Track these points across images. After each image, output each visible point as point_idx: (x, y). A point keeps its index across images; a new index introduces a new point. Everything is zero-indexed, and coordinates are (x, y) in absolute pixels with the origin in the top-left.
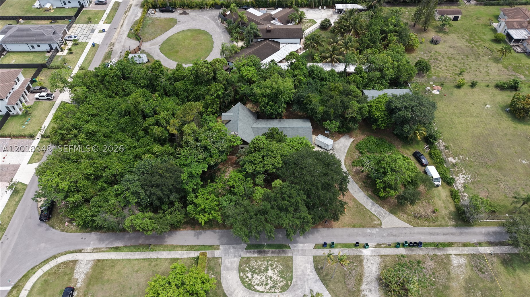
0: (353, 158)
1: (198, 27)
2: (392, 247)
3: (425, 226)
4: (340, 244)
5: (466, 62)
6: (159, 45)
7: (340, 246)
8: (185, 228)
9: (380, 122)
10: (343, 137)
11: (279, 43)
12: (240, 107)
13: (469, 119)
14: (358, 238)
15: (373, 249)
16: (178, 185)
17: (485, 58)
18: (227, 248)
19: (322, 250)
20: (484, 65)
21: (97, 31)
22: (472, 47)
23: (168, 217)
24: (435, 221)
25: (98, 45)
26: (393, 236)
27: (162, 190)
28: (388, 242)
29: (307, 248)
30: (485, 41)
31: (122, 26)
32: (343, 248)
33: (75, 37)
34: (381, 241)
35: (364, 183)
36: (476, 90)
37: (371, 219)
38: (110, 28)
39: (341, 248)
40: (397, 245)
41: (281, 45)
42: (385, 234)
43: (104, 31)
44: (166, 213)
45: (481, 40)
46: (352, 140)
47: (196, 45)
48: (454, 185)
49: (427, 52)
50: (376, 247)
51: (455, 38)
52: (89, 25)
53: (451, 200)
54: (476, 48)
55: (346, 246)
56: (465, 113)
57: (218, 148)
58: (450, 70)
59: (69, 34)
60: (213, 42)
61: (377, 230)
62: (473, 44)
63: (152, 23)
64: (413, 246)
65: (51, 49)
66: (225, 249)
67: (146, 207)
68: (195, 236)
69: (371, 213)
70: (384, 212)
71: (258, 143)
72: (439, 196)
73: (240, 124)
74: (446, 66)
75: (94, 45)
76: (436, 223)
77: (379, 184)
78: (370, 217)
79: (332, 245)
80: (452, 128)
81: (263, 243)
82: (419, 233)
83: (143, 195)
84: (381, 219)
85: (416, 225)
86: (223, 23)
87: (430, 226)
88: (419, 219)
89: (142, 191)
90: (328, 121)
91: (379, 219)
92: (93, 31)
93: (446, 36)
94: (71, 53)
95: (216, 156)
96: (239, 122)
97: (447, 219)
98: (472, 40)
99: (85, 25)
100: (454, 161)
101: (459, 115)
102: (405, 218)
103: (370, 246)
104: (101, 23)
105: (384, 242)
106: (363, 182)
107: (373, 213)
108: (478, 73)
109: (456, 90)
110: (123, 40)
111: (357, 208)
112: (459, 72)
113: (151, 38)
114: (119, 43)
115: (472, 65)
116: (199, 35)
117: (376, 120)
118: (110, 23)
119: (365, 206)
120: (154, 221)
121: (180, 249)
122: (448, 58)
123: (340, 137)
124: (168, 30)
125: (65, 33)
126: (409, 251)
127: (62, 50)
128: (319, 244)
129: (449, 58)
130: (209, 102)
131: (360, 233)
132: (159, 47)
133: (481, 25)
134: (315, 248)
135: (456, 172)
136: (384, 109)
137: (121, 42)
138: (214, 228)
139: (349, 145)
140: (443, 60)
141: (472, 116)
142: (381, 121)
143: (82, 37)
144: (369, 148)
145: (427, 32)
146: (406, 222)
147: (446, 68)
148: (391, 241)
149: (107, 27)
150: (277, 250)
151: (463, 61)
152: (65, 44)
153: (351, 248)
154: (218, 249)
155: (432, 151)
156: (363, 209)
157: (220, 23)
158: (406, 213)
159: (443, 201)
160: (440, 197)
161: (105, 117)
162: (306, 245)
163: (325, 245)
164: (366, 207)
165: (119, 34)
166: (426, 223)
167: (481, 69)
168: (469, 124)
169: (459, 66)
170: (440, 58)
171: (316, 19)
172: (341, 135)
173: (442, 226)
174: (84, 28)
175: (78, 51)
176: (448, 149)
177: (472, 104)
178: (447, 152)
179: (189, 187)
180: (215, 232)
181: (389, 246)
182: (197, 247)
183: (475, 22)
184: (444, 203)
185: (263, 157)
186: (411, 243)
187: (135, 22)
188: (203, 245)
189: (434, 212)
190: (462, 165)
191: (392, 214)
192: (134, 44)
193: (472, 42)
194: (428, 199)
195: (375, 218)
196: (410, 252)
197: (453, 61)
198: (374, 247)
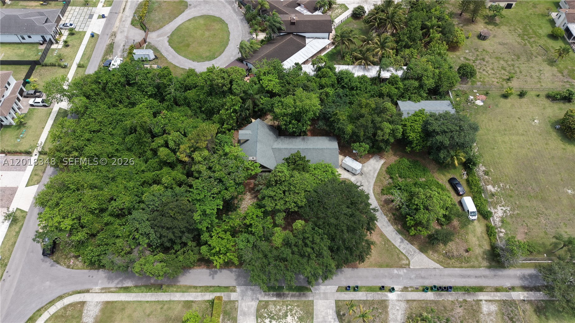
0: (382, 184)
1: (211, 13)
2: (420, 291)
3: (456, 267)
4: (364, 286)
5: (517, 64)
6: (168, 37)
7: (364, 290)
8: (199, 266)
9: (415, 145)
10: (373, 158)
11: (304, 37)
12: (259, 126)
13: (513, 137)
14: (384, 280)
15: (399, 293)
16: (190, 226)
17: (538, 59)
18: (245, 290)
19: (345, 294)
20: (537, 68)
21: (95, 16)
22: (525, 45)
23: (181, 258)
24: (468, 262)
25: (98, 35)
26: (422, 278)
27: (173, 233)
28: (416, 285)
29: (329, 291)
30: (539, 36)
31: (124, 9)
32: (367, 291)
33: (71, 25)
34: (408, 283)
35: (394, 215)
36: (525, 100)
37: (399, 258)
38: (111, 13)
39: (365, 291)
40: (425, 289)
41: (307, 41)
42: (413, 276)
43: (103, 16)
44: (178, 253)
45: (536, 34)
46: (382, 161)
47: (209, 37)
48: (491, 219)
49: (473, 51)
50: (402, 291)
51: (506, 31)
52: (86, 8)
53: (486, 237)
54: (529, 46)
55: (371, 289)
56: (510, 130)
57: (235, 180)
58: (498, 75)
59: (64, 20)
60: (229, 33)
61: (405, 270)
62: (526, 40)
63: (159, 7)
64: (442, 290)
65: (45, 40)
66: (242, 291)
67: (157, 247)
68: (210, 275)
69: (400, 251)
70: (413, 250)
71: (279, 176)
72: (474, 231)
73: (259, 146)
74: (493, 69)
75: (92, 36)
76: (468, 264)
77: (410, 221)
78: (398, 255)
79: (356, 289)
80: (494, 149)
81: (283, 285)
82: (449, 275)
83: (153, 236)
84: (410, 258)
85: (447, 266)
86: (241, 8)
87: (462, 267)
88: (450, 259)
89: (152, 231)
90: (358, 144)
91: (407, 259)
92: (91, 16)
93: (496, 28)
94: (67, 46)
95: (232, 190)
97: (480, 259)
98: (525, 35)
99: (82, 8)
100: (493, 190)
101: (503, 133)
102: (435, 258)
103: (396, 289)
104: (100, 5)
105: (411, 285)
106: (392, 214)
107: (402, 251)
108: (528, 79)
109: (503, 100)
110: (126, 29)
111: (385, 244)
112: (508, 77)
113: (158, 26)
114: (121, 32)
115: (524, 68)
116: (213, 24)
117: (411, 142)
118: (110, 5)
119: (393, 242)
120: (165, 264)
121: (194, 290)
122: (496, 58)
123: (370, 158)
124: (177, 17)
125: (60, 19)
126: (437, 296)
127: (57, 43)
128: (342, 287)
129: (498, 59)
130: (224, 117)
131: (386, 274)
132: (168, 39)
133: (538, 15)
134: (337, 291)
135: (495, 203)
136: (420, 130)
137: (123, 31)
138: (231, 266)
139: (379, 168)
140: (491, 61)
141: (518, 134)
142: (416, 143)
143: (79, 24)
144: (401, 173)
145: (474, 24)
146: (437, 263)
147: (493, 72)
148: (419, 284)
149: (106, 11)
150: (297, 293)
151: (513, 62)
152: (60, 35)
153: (376, 291)
154: (235, 291)
155: (470, 179)
156: (391, 246)
157: (237, 8)
158: (437, 251)
159: (478, 238)
160: (474, 233)
161: (109, 133)
162: (328, 287)
163: (348, 288)
164: (395, 244)
165: (121, 21)
166: (457, 264)
167: (532, 74)
168: (513, 143)
169: (508, 69)
170: (487, 58)
171: (349, 4)
172: (370, 156)
173: (474, 267)
174: (81, 12)
175: (75, 43)
176: (488, 175)
177: (519, 118)
178: (486, 179)
179: (203, 227)
180: (231, 271)
181: (417, 289)
182: (212, 289)
183: (530, 11)
184: (478, 240)
185: (284, 192)
186: (440, 287)
187: (139, 4)
188: (219, 286)
189: (467, 251)
190: (502, 194)
191: (422, 252)
192: (137, 35)
193: (526, 37)
194: (461, 235)
195: (403, 257)
196: (439, 297)
197: (502, 62)
198: (400, 291)
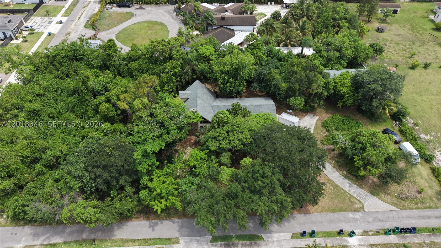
0: (320, 136)
1: (153, 19)
2: (382, 234)
3: (413, 209)
4: (321, 232)
5: (414, 47)
6: (116, 34)
7: (321, 235)
8: (138, 218)
9: (346, 99)
10: (307, 116)
11: (233, 30)
12: (198, 85)
13: (430, 97)
14: (340, 225)
15: (360, 237)
16: (129, 166)
17: (430, 44)
18: (189, 241)
19: (301, 240)
20: (432, 49)
21: (54, 23)
22: (416, 35)
23: (117, 205)
24: (423, 203)
25: (54, 35)
26: (380, 221)
27: (109, 172)
28: (376, 228)
29: (283, 238)
30: (426, 30)
31: (79, 18)
32: (325, 237)
33: (31, 27)
34: (368, 227)
35: (337, 162)
36: (429, 70)
37: (352, 202)
38: (67, 20)
39: (322, 237)
40: (388, 232)
41: (236, 33)
42: (370, 220)
43: (61, 22)
44: (115, 199)
45: (422, 29)
46: (316, 118)
47: (151, 34)
48: (433, 162)
49: (375, 39)
50: (363, 235)
51: (397, 27)
52: (46, 18)
53: (434, 179)
54: (420, 36)
55: (328, 235)
56: (426, 92)
57: (176, 124)
58: (401, 54)
59: (25, 24)
60: (169, 31)
61: (360, 214)
62: (416, 32)
63: (109, 16)
64: (406, 232)
65: (6, 37)
66: (186, 243)
67: (91, 193)
68: (150, 227)
69: (350, 195)
70: (364, 193)
71: (221, 117)
72: (420, 174)
73: (199, 101)
74: (395, 51)
75: (49, 34)
76: (424, 205)
77: (358, 161)
78: (350, 199)
79: (313, 234)
80: (416, 106)
81: (232, 234)
82: (408, 217)
83: (86, 179)
84: (362, 201)
85: (403, 208)
86: (178, 16)
87: (419, 208)
88: (405, 201)
89: (86, 174)
90: (293, 98)
91: (360, 202)
92: (50, 23)
93: (389, 25)
94: (26, 41)
95: (173, 133)
96: (198, 99)
97: (434, 199)
98: (414, 29)
99: (43, 17)
100: (426, 138)
101: (419, 94)
102: (389, 200)
103: (356, 233)
104: (59, 16)
105: (371, 229)
106: (335, 161)
107: (353, 195)
108: (428, 56)
109: (411, 71)
110: (79, 30)
111: (334, 189)
112: (410, 56)
113: (108, 28)
114: (75, 32)
115: (420, 49)
116: (155, 26)
117: (342, 97)
118: (68, 16)
119: (342, 187)
120: (99, 210)
121: (131, 244)
122: (396, 44)
123: (304, 116)
124: (125, 22)
125: (22, 24)
126: (401, 238)
127: (17, 39)
128: (296, 234)
129: (398, 44)
130: (165, 80)
131: (342, 218)
132: (115, 36)
133: (419, 17)
134: (292, 238)
135: (432, 149)
137: (77, 31)
138: (173, 217)
139: (315, 123)
140: (392, 46)
141: (433, 95)
142: (348, 97)
143: (39, 27)
144: (336, 126)
145: (371, 23)
146: (392, 205)
147: (396, 52)
148: (379, 228)
149: (64, 19)
150: (248, 242)
151: (410, 46)
152: (20, 33)
153: (334, 236)
154: (178, 243)
155: (403, 128)
156: (340, 191)
157: (175, 16)
158: (389, 194)
159: (426, 180)
160: (421, 176)
161: (53, 98)
162: (281, 234)
163: (304, 234)
164: (344, 188)
165: (76, 25)
166: (413, 205)
167: (429, 53)
168: (431, 102)
169: (408, 50)
170: (388, 44)
171: (266, 13)
172: (304, 114)
173: (431, 208)
174: (42, 20)
175: (33, 40)
176: (417, 126)
177: (430, 83)
178: (417, 129)
179: (144, 168)
180: (174, 223)
181: (378, 233)
182: (151, 242)
183: (412, 15)
184: (427, 182)
185: (228, 133)
186: (403, 229)
187: (92, 15)
188: (159, 238)
189: (420, 192)
190: (436, 141)
191: (374, 195)
192: (90, 33)
193: (415, 31)
194: (409, 178)
195: (356, 201)
196: (403, 239)
197: (401, 46)
198: (361, 235)
